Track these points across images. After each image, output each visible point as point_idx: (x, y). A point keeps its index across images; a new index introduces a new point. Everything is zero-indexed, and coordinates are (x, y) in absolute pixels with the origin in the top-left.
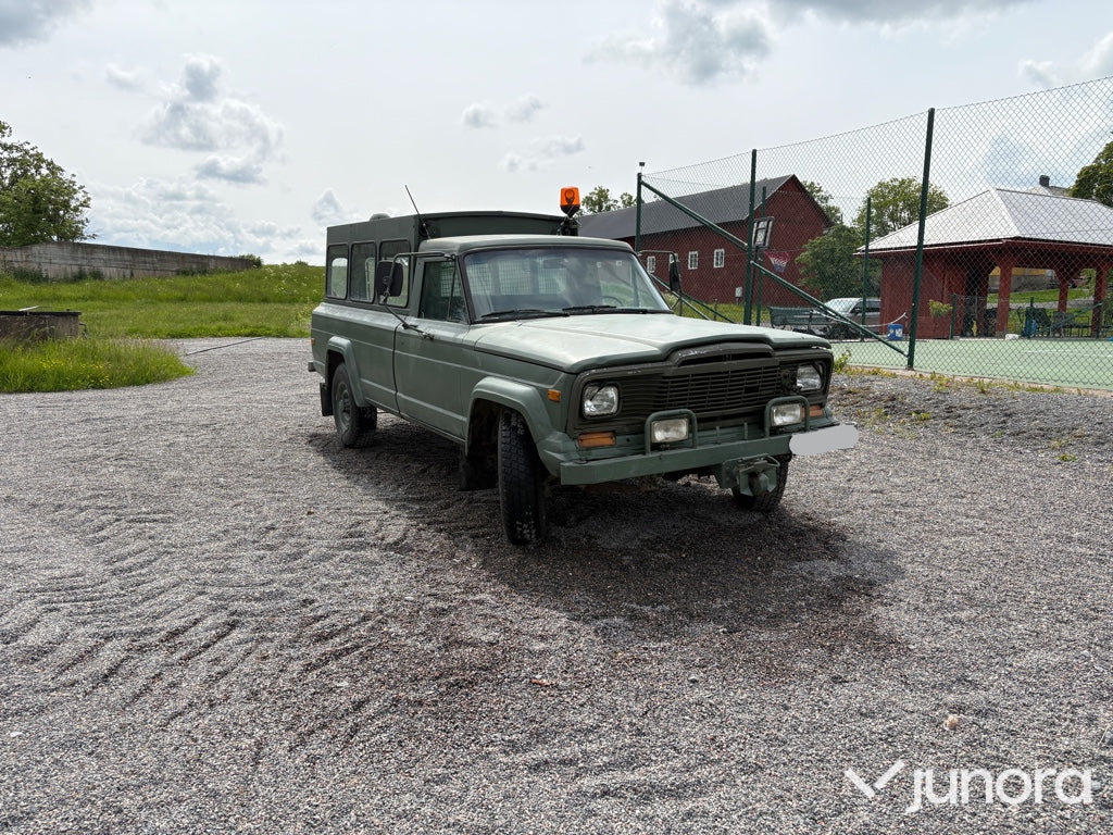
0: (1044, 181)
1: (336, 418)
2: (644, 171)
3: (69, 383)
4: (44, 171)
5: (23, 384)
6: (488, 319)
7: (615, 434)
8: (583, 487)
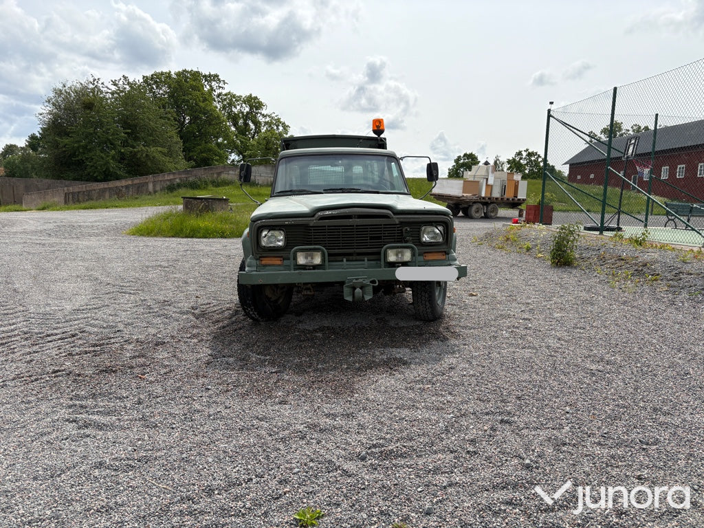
3: (210, 234)
4: (281, 128)
5: (189, 233)
7: (282, 258)
8: (249, 287)
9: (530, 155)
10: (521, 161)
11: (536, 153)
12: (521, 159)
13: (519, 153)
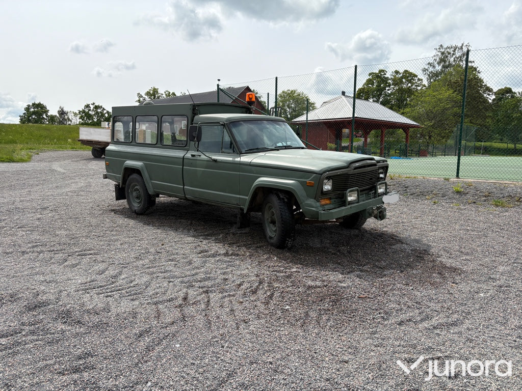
0: (343, 93)
1: (128, 201)
2: (220, 83)
6: (248, 151)
7: (330, 199)
9: (97, 107)
10: (90, 112)
11: (101, 106)
12: (90, 110)
13: (88, 106)
